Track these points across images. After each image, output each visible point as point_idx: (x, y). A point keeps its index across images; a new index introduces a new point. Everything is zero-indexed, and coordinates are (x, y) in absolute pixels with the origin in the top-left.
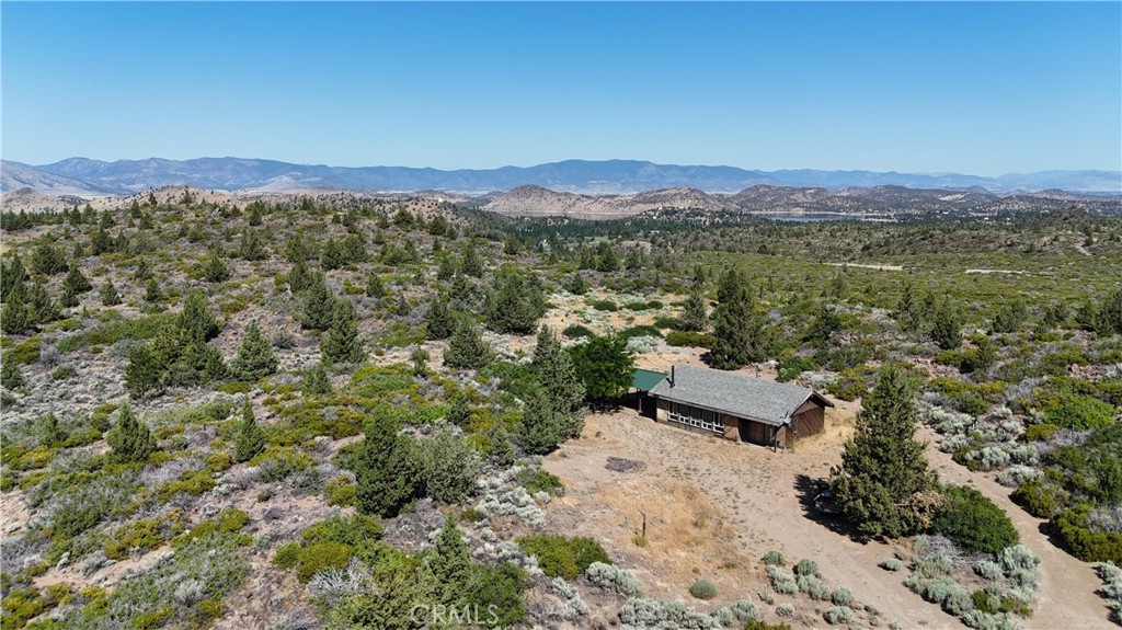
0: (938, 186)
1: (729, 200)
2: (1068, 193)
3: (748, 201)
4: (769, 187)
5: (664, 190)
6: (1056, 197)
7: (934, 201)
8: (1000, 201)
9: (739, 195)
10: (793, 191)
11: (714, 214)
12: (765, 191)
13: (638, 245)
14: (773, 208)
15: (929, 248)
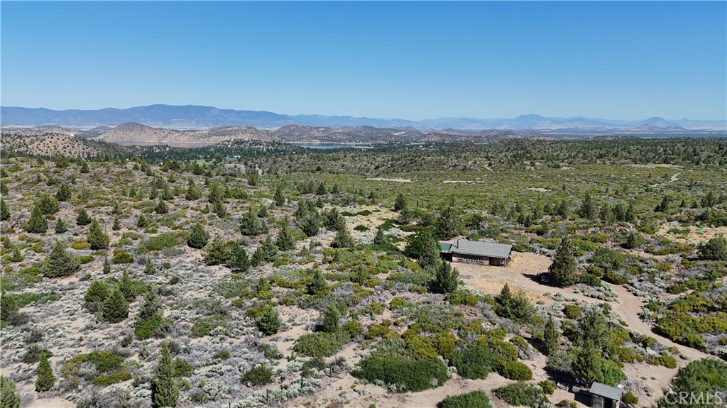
0: (392, 126)
1: (272, 134)
2: (456, 131)
3: (284, 135)
4: (296, 126)
5: (230, 127)
6: (451, 133)
7: (391, 136)
8: (425, 136)
9: (279, 131)
10: (311, 129)
11: (268, 144)
12: (293, 128)
13: (236, 167)
14: (300, 139)
15: (415, 168)
